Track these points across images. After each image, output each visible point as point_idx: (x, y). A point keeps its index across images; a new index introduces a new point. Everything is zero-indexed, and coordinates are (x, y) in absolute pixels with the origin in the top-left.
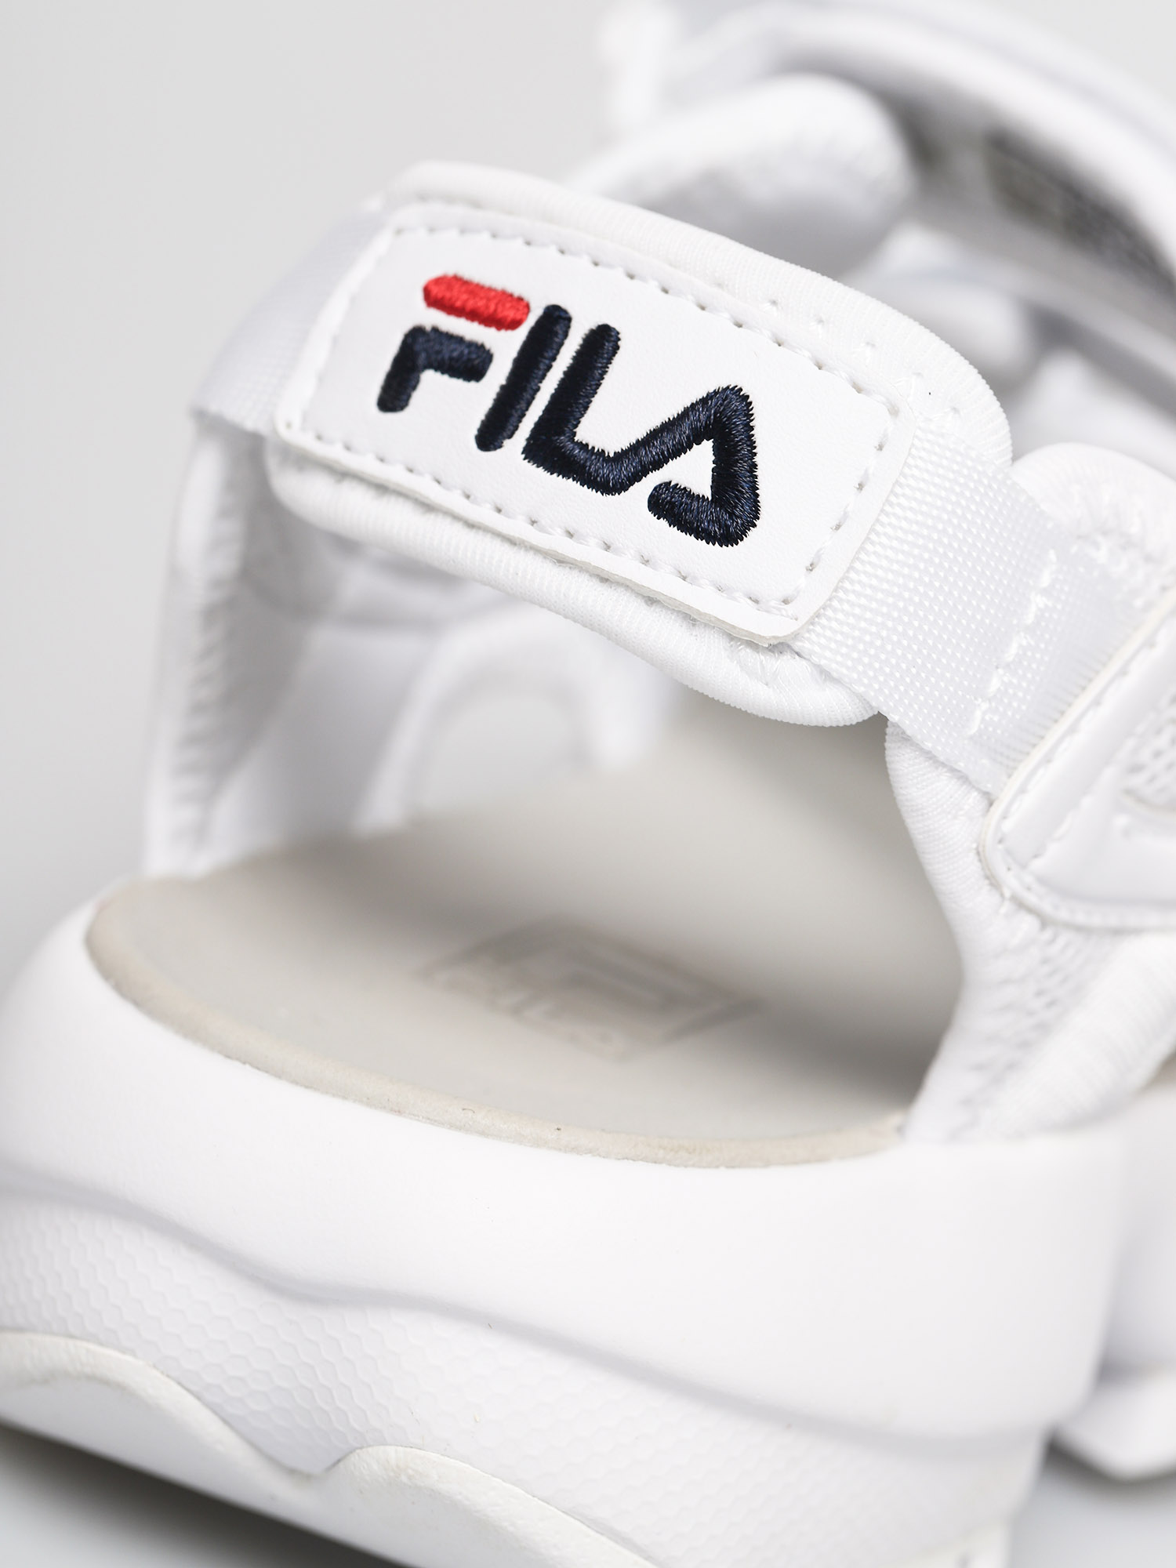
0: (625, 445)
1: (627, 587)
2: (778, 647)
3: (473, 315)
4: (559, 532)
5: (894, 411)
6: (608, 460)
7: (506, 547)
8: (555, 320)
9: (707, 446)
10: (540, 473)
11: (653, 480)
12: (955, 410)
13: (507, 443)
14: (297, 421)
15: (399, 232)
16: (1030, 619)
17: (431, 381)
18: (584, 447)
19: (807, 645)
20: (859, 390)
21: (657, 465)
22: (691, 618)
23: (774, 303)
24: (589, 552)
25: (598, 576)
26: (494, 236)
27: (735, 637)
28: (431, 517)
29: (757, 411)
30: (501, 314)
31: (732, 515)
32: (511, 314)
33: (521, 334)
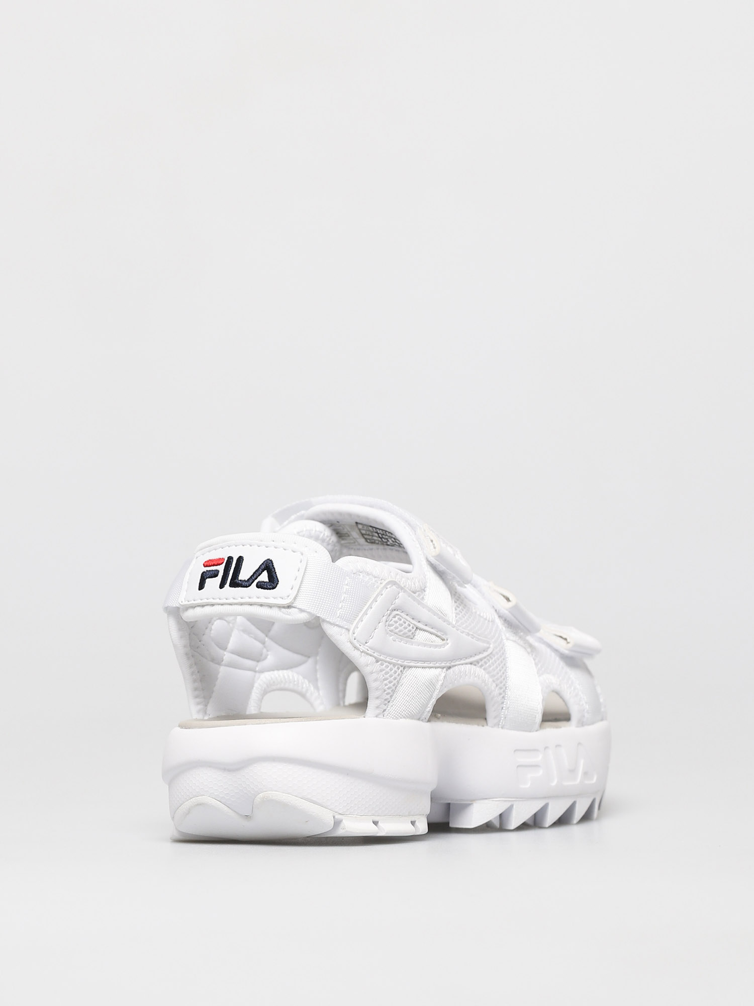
0: (249, 577)
1: (256, 604)
2: (289, 607)
3: (214, 565)
4: (240, 598)
5: (302, 554)
6: (246, 581)
7: (230, 606)
8: (230, 559)
9: (266, 571)
10: (233, 588)
11: (256, 581)
12: (316, 552)
13: (225, 586)
14: (183, 601)
15: (197, 558)
16: (345, 591)
17: (208, 580)
18: (241, 580)
19: (296, 605)
20: (294, 552)
21: (256, 579)
22: (270, 606)
23: (273, 541)
24: (247, 600)
25: (249, 604)
26: (215, 550)
27: (280, 607)
28: (214, 607)
29: (274, 562)
30: (219, 562)
31: (273, 583)
32: (221, 562)
33: (224, 564)
